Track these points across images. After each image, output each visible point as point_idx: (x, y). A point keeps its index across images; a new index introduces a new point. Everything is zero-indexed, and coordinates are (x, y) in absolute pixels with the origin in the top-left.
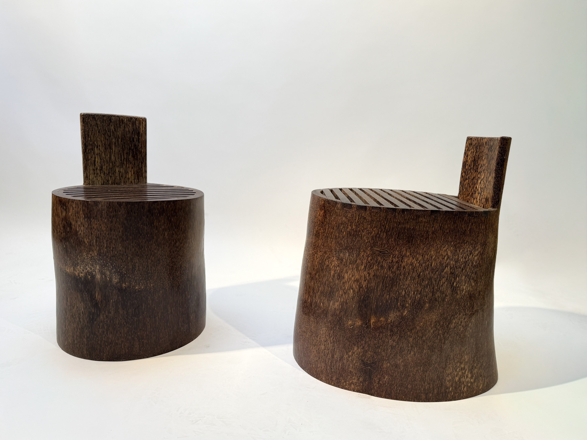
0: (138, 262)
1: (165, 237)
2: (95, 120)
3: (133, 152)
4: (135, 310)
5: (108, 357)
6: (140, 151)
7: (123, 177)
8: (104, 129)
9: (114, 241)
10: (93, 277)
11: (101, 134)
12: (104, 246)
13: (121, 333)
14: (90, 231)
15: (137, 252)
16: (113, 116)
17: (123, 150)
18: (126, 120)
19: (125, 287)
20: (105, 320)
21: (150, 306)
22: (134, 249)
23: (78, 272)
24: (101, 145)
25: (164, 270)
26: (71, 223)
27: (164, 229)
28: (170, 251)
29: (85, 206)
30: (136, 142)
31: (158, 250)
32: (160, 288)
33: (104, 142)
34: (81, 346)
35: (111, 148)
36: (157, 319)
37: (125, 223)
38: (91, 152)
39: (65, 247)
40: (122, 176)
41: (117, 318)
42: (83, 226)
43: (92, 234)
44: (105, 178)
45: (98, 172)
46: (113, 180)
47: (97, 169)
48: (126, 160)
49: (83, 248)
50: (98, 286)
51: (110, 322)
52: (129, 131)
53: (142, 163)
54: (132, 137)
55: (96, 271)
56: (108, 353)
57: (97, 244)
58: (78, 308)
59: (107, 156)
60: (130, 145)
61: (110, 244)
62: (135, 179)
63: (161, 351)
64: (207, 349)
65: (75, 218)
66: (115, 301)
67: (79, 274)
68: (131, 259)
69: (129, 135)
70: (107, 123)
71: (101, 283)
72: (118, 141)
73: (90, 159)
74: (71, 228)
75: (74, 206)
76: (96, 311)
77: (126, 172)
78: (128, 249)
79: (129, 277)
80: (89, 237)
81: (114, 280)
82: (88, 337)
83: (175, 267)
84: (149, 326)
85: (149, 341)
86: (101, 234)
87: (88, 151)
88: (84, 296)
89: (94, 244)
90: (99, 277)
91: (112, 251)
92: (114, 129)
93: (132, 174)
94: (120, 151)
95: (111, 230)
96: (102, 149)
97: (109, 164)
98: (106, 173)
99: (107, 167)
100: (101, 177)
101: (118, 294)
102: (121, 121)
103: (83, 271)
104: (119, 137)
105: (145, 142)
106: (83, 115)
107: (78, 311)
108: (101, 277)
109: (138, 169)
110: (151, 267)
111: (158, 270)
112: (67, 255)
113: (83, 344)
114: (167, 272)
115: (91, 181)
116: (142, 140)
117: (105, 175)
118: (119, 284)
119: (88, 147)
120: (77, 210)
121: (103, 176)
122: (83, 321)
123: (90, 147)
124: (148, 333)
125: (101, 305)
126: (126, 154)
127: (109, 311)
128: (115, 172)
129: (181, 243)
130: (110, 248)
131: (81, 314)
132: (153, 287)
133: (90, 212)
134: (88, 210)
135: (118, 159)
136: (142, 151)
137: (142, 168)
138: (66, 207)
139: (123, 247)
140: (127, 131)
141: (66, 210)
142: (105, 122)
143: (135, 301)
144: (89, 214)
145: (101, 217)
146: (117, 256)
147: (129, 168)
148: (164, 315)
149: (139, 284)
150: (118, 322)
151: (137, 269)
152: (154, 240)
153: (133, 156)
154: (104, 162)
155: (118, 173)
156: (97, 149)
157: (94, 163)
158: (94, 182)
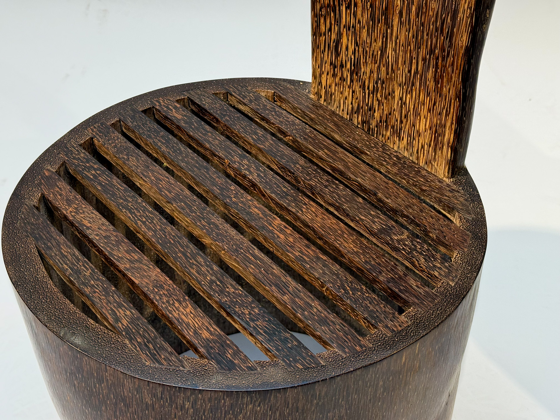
7: (409, 121)
35: (388, 24)
38: (328, 13)
40: (406, 116)
44: (364, 97)
45: (347, 74)
47: (342, 66)
48: (421, 78)
59: (375, 41)
73: (325, 34)
77: (417, 114)
87: (321, 10)
93: (427, 127)
94: (409, 45)
96: (363, 16)
97: (379, 67)
98: (368, 88)
99: (371, 72)
100: (353, 92)
115: (324, 91)
117: (364, 89)
121: (360, 92)
128: (392, 95)
147: (424, 104)
154: (365, 53)
155: (398, 102)
156: (348, 11)
157: (336, 47)
158: (331, 96)
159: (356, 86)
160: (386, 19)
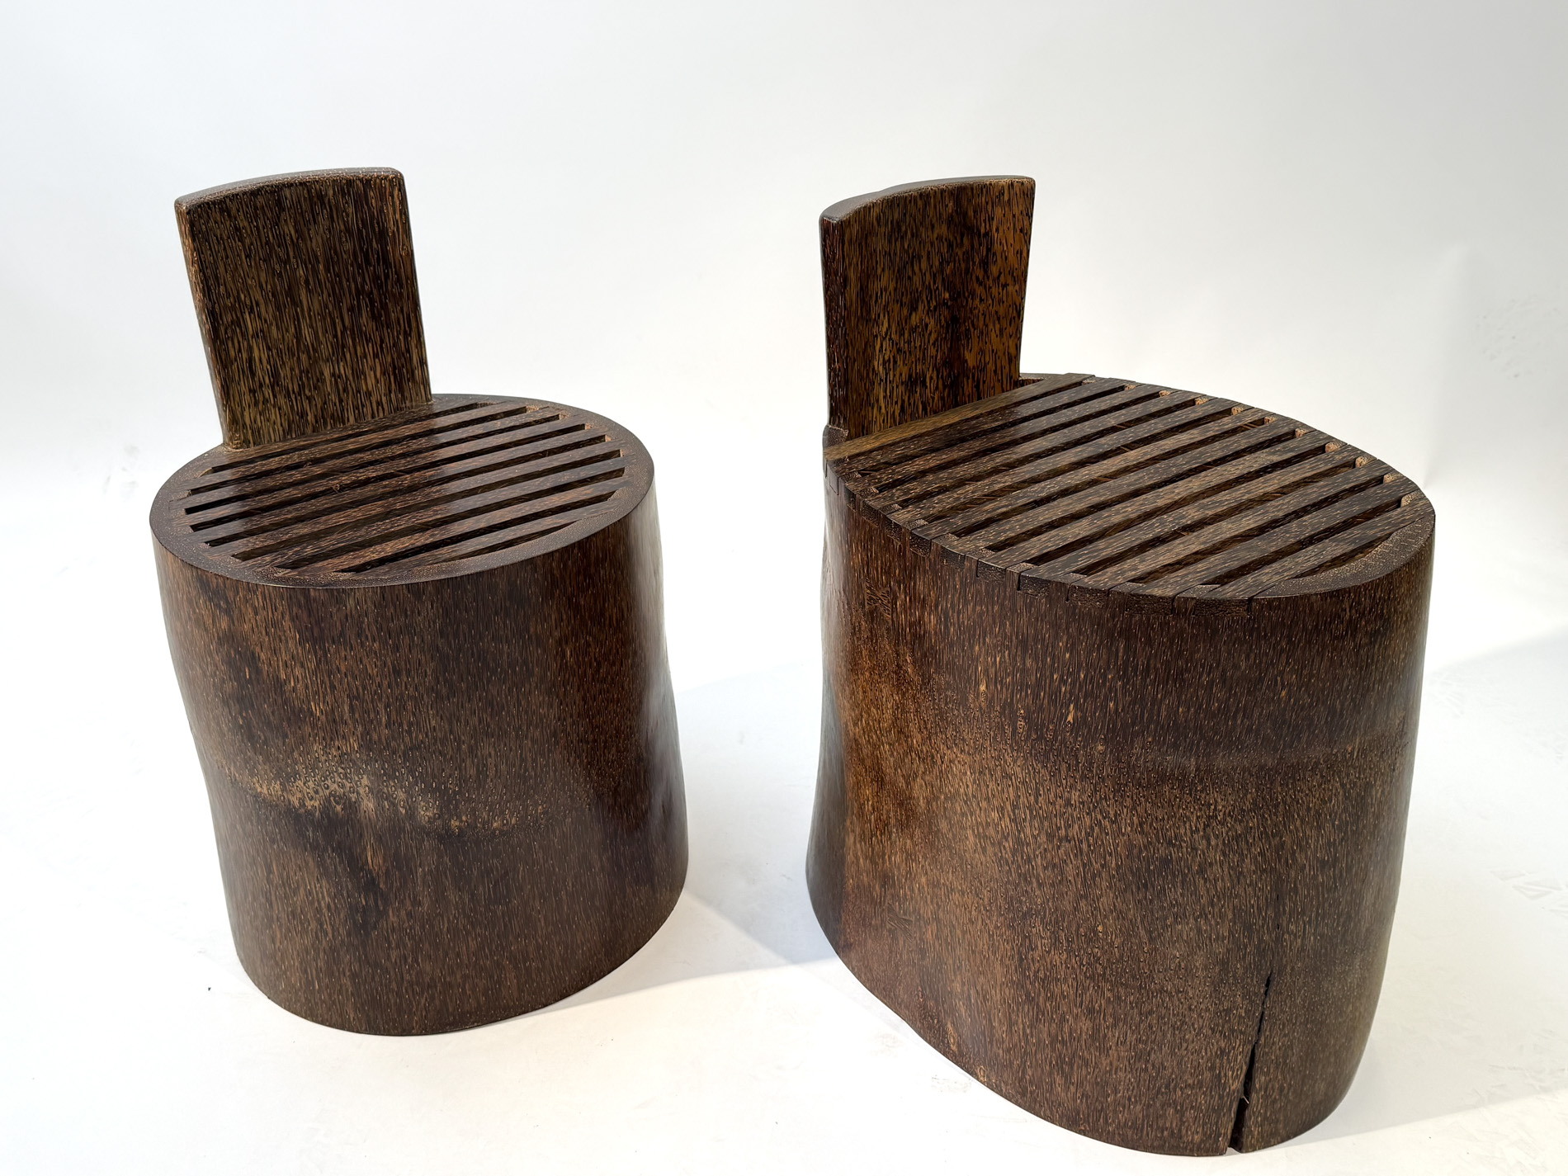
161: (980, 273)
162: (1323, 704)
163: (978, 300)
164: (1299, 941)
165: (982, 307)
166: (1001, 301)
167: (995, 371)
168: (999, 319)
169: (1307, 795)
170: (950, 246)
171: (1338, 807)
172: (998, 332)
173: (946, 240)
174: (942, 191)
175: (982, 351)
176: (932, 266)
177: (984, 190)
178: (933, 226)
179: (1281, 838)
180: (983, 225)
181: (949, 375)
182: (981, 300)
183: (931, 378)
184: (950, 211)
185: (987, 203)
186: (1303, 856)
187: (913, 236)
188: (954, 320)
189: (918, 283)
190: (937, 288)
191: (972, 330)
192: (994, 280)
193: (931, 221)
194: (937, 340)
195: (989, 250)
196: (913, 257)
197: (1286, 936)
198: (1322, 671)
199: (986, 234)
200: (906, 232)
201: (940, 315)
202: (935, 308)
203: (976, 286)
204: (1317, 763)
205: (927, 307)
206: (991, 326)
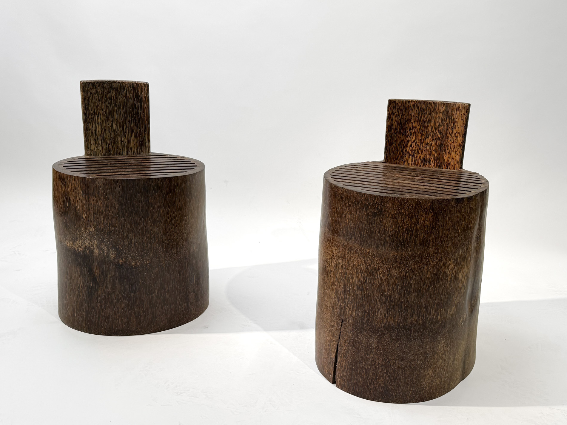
0: (134, 238)
1: (160, 214)
2: (95, 87)
3: (135, 120)
4: (131, 286)
5: (105, 332)
6: (142, 119)
7: (126, 147)
8: (105, 97)
9: (110, 218)
10: (91, 252)
11: (101, 102)
12: (101, 223)
13: (118, 308)
14: (88, 207)
15: (133, 229)
16: (113, 82)
17: (125, 118)
18: (127, 86)
19: (122, 262)
20: (103, 295)
21: (147, 282)
22: (129, 226)
23: (77, 246)
24: (102, 114)
25: (160, 248)
26: (70, 198)
27: (159, 206)
28: (165, 229)
29: (83, 183)
30: (139, 109)
31: (154, 227)
32: (156, 265)
33: (105, 110)
34: (80, 319)
35: (112, 117)
36: (154, 296)
37: (121, 200)
38: (92, 121)
39: (65, 221)
40: (124, 146)
41: (114, 293)
42: (81, 202)
43: (89, 210)
44: (107, 148)
45: (100, 142)
46: (115, 149)
47: (98, 139)
48: (129, 128)
49: (81, 223)
50: (96, 261)
51: (108, 296)
52: (131, 98)
53: (145, 132)
54: (134, 104)
55: (94, 246)
56: (105, 328)
57: (95, 219)
58: (77, 281)
59: (108, 124)
60: (132, 113)
61: (107, 220)
62: (138, 149)
63: (158, 328)
64: (205, 329)
65: (74, 193)
66: (112, 276)
67: (78, 248)
68: (127, 235)
69: (130, 102)
70: (108, 90)
71: (99, 258)
72: (119, 108)
73: (91, 129)
74: (70, 203)
75: (73, 182)
76: (94, 285)
77: (129, 142)
78: (124, 225)
79: (125, 253)
80: (87, 213)
81: (111, 255)
82: (86, 311)
83: (171, 244)
84: (146, 302)
85: (146, 318)
86: (98, 211)
87: (89, 121)
88: (83, 270)
89: (92, 220)
90: (97, 252)
91: (109, 227)
92: (115, 96)
93: (135, 143)
94: (122, 120)
95: (107, 206)
96: (103, 118)
97: (111, 133)
98: (108, 143)
99: (108, 136)
100: (103, 147)
101: (115, 269)
102: (122, 87)
103: (82, 245)
104: (120, 104)
105: (147, 110)
106: (83, 84)
107: (77, 285)
108: (99, 251)
109: (141, 138)
110: (147, 244)
111: (153, 247)
112: (67, 229)
113: (82, 317)
114: (163, 249)
115: (92, 152)
116: (144, 107)
117: (106, 144)
118: (116, 260)
119: (88, 116)
120: (75, 185)
121: (105, 146)
122: (82, 294)
123: (90, 116)
124: (144, 309)
125: (99, 279)
126: (128, 122)
127: (107, 285)
128: (117, 141)
129: (177, 220)
130: (107, 224)
131: (81, 287)
132: (149, 264)
133: (87, 189)
134: (85, 186)
135: (120, 128)
136: (144, 119)
137: (145, 137)
138: (65, 182)
139: (119, 224)
140: (128, 98)
141: (65, 185)
142: (106, 89)
143: (132, 277)
144: (87, 190)
145: (98, 193)
146: (113, 232)
147: (132, 137)
148: (161, 292)
149: (135, 260)
150: (115, 297)
151: (133, 245)
152: (149, 217)
153: (136, 125)
154: (105, 130)
155: (120, 142)
156: (98, 118)
157: (95, 133)
158: (95, 153)
159: (104, 145)
160: (111, 116)
161: (450, 131)
162: (357, 229)
163: (449, 140)
164: (351, 312)
165: (450, 142)
166: (456, 142)
167: (453, 165)
168: (455, 148)
169: (354, 259)
170: (442, 121)
171: (364, 270)
172: (454, 152)
173: (441, 118)
174: (441, 103)
175: (449, 158)
176: (435, 125)
177: (455, 105)
178: (437, 113)
179: (346, 270)
180: (453, 116)
181: (439, 163)
182: (450, 140)
183: (432, 162)
184: (444, 110)
185: (455, 109)
186: (352, 281)
187: (429, 114)
188: (441, 145)
189: (429, 130)
190: (437, 133)
191: (447, 149)
192: (454, 135)
193: (437, 111)
194: (435, 150)
195: (454, 124)
196: (428, 121)
197: (347, 307)
198: (356, 217)
199: (454, 119)
200: (426, 113)
201: (437, 142)
202: (435, 139)
203: (449, 135)
204: (357, 250)
205: (432, 138)
206: (452, 150)
